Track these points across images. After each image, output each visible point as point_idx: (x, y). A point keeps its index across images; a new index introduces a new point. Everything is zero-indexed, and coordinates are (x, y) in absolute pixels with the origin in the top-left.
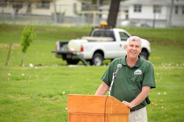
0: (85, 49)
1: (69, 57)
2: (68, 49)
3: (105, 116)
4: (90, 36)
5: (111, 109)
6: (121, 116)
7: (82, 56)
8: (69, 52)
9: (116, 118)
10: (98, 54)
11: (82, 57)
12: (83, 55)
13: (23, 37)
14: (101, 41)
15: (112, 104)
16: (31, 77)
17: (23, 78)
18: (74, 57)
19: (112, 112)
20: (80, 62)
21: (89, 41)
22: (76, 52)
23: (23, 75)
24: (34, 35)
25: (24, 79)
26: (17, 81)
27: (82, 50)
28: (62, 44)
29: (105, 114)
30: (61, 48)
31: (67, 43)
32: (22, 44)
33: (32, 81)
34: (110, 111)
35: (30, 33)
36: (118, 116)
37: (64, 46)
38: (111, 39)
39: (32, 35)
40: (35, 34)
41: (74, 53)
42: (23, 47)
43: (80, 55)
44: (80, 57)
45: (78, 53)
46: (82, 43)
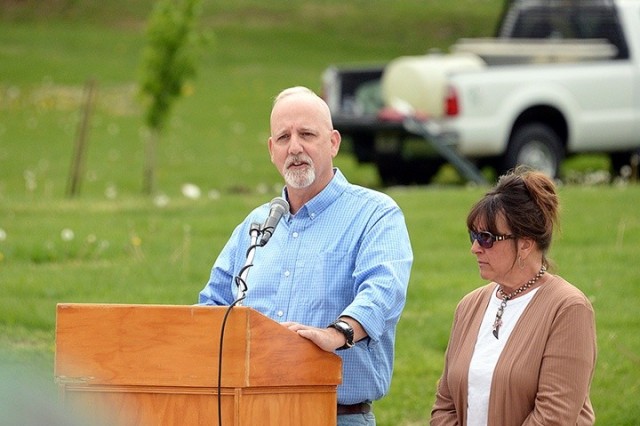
0: (465, 103)
1: (385, 145)
2: (382, 105)
3: (219, 395)
4: (497, 34)
5: (248, 362)
6: (297, 397)
7: (450, 141)
8: (385, 120)
9: (275, 404)
10: (537, 129)
11: (455, 147)
12: (455, 135)
13: (149, 53)
14: (553, 60)
15: (249, 343)
16: (104, 244)
17: (70, 254)
18: (411, 148)
19: (252, 378)
20: (447, 173)
21: (491, 62)
22: (419, 120)
23: (68, 235)
24: (204, 42)
25: (72, 256)
26: (33, 267)
27: (452, 107)
28: (352, 83)
29: (219, 387)
30: (347, 102)
31: (376, 76)
32: (148, 88)
33: (106, 264)
34: (243, 375)
35: (183, 32)
36: (282, 397)
37: (364, 93)
38: (604, 49)
39: (193, 38)
40: (209, 35)
41: (411, 126)
42: (148, 101)
43: (441, 136)
44: (442, 147)
45: (433, 128)
46: (451, 74)
